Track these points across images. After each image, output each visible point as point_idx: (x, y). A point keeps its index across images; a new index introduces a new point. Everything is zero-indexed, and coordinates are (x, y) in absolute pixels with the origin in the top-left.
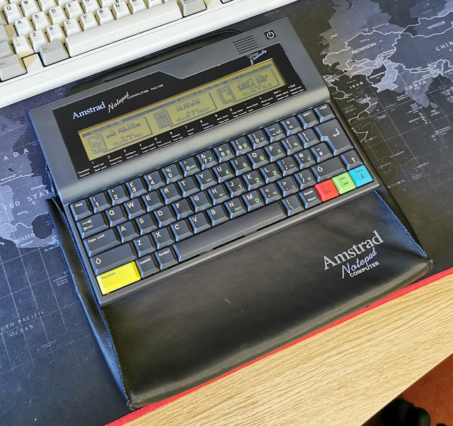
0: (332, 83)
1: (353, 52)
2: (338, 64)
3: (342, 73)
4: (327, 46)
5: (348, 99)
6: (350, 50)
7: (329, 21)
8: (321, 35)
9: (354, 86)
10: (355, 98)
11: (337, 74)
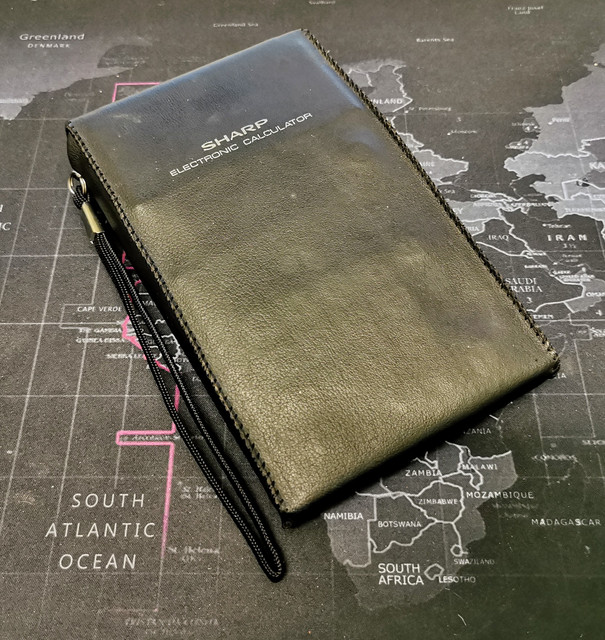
0: (505, 214)
1: (593, 166)
2: (542, 178)
3: (541, 198)
4: (534, 135)
5: (531, 262)
6: (589, 159)
7: (564, 88)
8: (529, 109)
9: (559, 237)
10: (550, 266)
11: (528, 199)
